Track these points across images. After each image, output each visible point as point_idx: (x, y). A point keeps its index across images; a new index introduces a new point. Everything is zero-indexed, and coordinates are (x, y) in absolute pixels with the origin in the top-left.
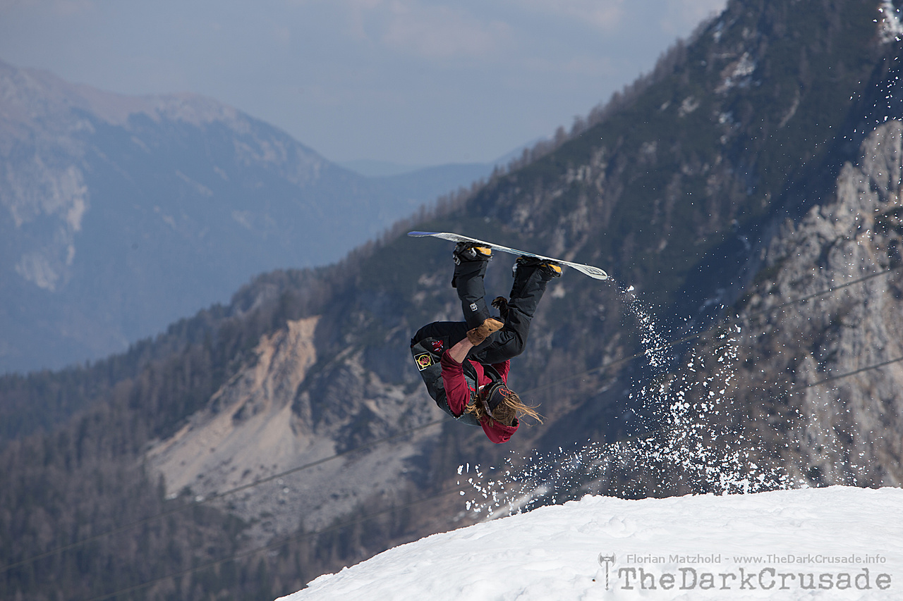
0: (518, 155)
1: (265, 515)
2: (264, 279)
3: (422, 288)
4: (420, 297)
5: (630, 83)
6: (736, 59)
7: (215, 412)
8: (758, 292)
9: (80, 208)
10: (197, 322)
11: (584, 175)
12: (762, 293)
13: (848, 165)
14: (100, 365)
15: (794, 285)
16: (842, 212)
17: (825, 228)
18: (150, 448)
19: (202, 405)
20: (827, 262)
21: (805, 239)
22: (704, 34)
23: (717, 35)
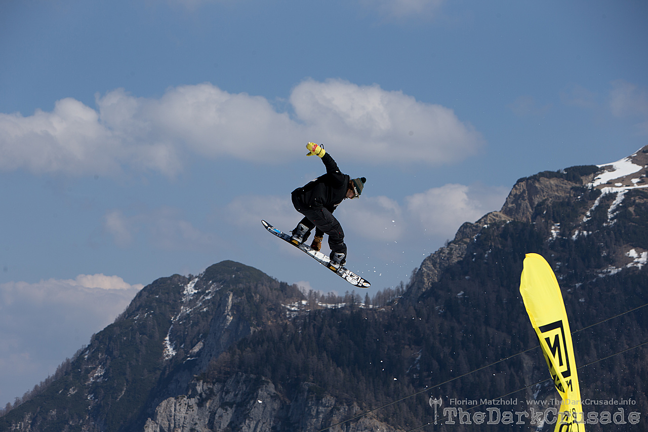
6: (95, 368)
11: (20, 426)
13: (150, 419)
22: (80, 357)
23: (86, 356)
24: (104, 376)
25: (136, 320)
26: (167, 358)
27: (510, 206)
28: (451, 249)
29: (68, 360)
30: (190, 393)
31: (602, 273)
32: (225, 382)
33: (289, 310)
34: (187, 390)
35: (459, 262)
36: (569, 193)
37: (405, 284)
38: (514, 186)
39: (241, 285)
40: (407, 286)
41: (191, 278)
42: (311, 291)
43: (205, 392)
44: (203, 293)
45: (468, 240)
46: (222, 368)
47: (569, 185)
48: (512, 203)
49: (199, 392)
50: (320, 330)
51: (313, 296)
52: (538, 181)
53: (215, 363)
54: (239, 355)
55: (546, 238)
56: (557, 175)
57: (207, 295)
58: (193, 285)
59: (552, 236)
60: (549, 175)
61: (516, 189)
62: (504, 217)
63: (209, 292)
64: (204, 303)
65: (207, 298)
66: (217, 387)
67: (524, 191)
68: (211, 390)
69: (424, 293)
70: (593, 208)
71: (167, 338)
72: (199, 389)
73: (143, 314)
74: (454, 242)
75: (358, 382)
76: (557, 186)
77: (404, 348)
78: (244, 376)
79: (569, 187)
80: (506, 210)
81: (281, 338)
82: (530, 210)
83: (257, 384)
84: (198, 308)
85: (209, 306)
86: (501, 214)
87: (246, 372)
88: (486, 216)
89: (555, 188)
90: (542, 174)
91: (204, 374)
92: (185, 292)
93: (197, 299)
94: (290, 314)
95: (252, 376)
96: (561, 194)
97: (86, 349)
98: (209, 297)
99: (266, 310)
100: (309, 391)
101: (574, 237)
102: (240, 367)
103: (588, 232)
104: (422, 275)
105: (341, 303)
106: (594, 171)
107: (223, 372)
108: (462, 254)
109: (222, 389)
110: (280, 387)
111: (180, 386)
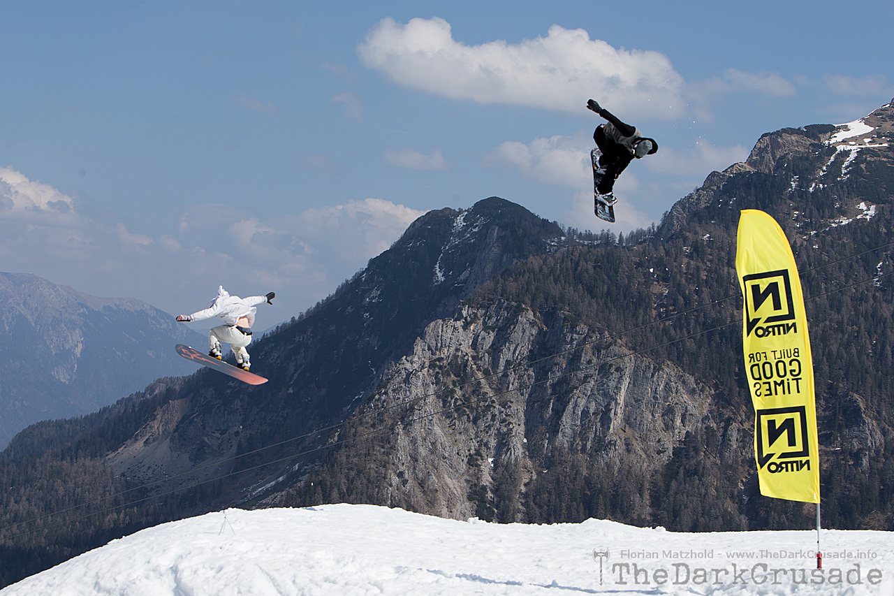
0: (274, 329)
1: (157, 487)
2: (160, 381)
3: (229, 387)
4: (229, 391)
5: (325, 299)
6: (372, 290)
7: (136, 440)
8: (378, 393)
9: (80, 346)
10: (129, 399)
11: (303, 339)
12: (380, 394)
13: (419, 338)
14: (86, 417)
15: (394, 391)
16: (416, 359)
17: (408, 366)
18: (107, 455)
19: (131, 437)
20: (409, 381)
21: (399, 370)
22: (358, 278)
23: (364, 279)
24: (379, 296)
25: (409, 248)
26: (436, 284)
27: (754, 158)
28: (700, 195)
29: (347, 281)
30: (456, 316)
31: (834, 222)
32: (488, 308)
33: (549, 245)
34: (454, 314)
35: (706, 208)
36: (808, 148)
37: (656, 225)
38: (759, 140)
39: (506, 220)
40: (658, 227)
41: (461, 211)
42: (570, 228)
43: (470, 316)
44: (471, 225)
45: (715, 188)
46: (486, 295)
47: (808, 141)
48: (756, 156)
49: (464, 316)
50: (577, 264)
51: (572, 232)
52: (781, 136)
53: (480, 290)
54: (502, 283)
55: (785, 189)
56: (797, 132)
57: (475, 227)
58: (462, 218)
59: (791, 188)
60: (791, 131)
61: (761, 143)
62: (748, 168)
63: (477, 225)
64: (472, 235)
65: (474, 230)
66: (481, 312)
67: (768, 145)
68: (475, 315)
69: (673, 235)
70: (829, 163)
71: (437, 266)
72: (464, 313)
73: (416, 242)
74: (703, 189)
75: (610, 314)
76: (797, 142)
77: (653, 284)
78: (505, 304)
79: (808, 143)
80: (750, 162)
81: (541, 270)
82: (773, 163)
83: (518, 311)
84: (466, 239)
85: (475, 238)
86: (746, 165)
87: (507, 300)
88: (732, 166)
89: (796, 144)
90: (784, 130)
91: (470, 299)
92: (455, 224)
93: (466, 231)
94: (549, 248)
95: (513, 303)
96: (801, 149)
97: (363, 272)
98: (476, 230)
99: (527, 244)
100: (565, 319)
101: (811, 190)
102: (502, 295)
103: (823, 185)
104: (672, 217)
105: (597, 240)
106: (831, 129)
107: (487, 298)
108: (709, 200)
109: (485, 314)
110: (538, 314)
111: (447, 310)
